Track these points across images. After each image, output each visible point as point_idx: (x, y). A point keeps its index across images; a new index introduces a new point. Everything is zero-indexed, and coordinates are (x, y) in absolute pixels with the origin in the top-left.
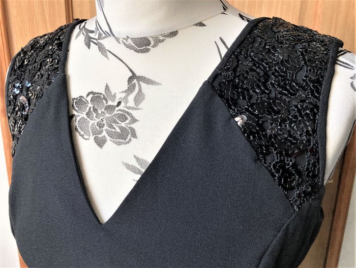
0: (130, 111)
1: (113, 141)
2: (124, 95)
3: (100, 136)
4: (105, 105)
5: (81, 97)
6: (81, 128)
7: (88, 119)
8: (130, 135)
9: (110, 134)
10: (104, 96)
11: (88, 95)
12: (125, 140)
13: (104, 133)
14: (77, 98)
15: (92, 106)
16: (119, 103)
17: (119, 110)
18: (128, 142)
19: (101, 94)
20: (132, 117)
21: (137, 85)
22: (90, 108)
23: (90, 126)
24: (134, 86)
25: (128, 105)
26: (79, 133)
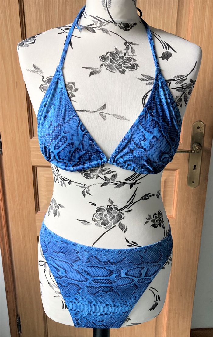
0: (132, 57)
1: (130, 71)
2: (125, 51)
3: (121, 69)
4: (118, 56)
5: (103, 55)
6: (109, 68)
7: (112, 64)
8: (136, 66)
9: (126, 68)
10: (116, 52)
11: (107, 54)
12: (135, 69)
13: (123, 68)
14: (101, 56)
16: (125, 55)
17: (126, 57)
18: (136, 69)
19: (114, 52)
20: (134, 59)
21: (129, 45)
22: (111, 59)
23: (114, 66)
24: (128, 46)
25: (129, 55)
26: (110, 70)
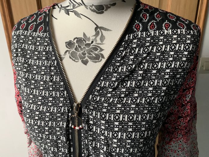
0: (99, 45)
1: (93, 62)
2: (94, 37)
3: (85, 59)
4: (85, 43)
5: (70, 41)
6: (73, 57)
7: (76, 52)
8: (101, 57)
9: (90, 58)
11: (74, 39)
12: (99, 60)
13: (87, 58)
14: (68, 42)
15: (78, 45)
16: (92, 42)
17: (93, 45)
19: (81, 38)
20: (101, 48)
22: (76, 46)
23: (78, 55)
24: (99, 32)
25: (97, 42)
26: (72, 59)
